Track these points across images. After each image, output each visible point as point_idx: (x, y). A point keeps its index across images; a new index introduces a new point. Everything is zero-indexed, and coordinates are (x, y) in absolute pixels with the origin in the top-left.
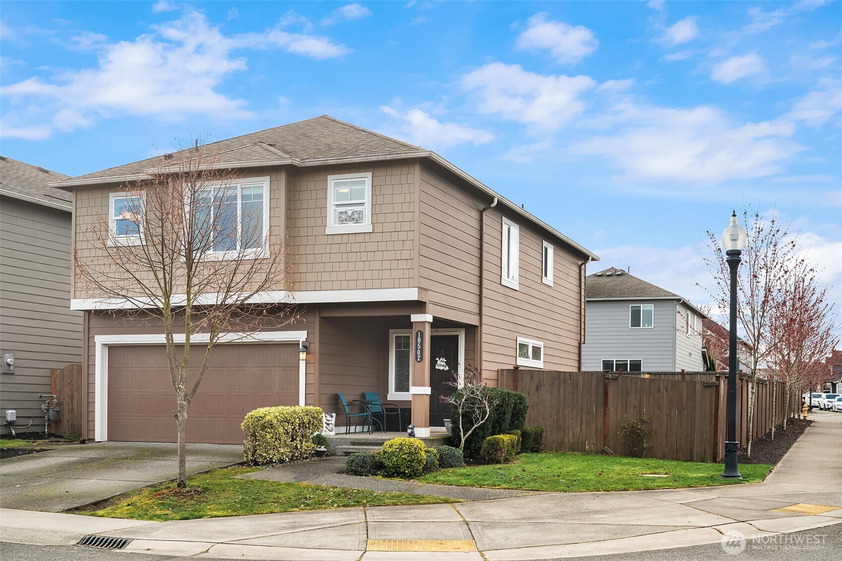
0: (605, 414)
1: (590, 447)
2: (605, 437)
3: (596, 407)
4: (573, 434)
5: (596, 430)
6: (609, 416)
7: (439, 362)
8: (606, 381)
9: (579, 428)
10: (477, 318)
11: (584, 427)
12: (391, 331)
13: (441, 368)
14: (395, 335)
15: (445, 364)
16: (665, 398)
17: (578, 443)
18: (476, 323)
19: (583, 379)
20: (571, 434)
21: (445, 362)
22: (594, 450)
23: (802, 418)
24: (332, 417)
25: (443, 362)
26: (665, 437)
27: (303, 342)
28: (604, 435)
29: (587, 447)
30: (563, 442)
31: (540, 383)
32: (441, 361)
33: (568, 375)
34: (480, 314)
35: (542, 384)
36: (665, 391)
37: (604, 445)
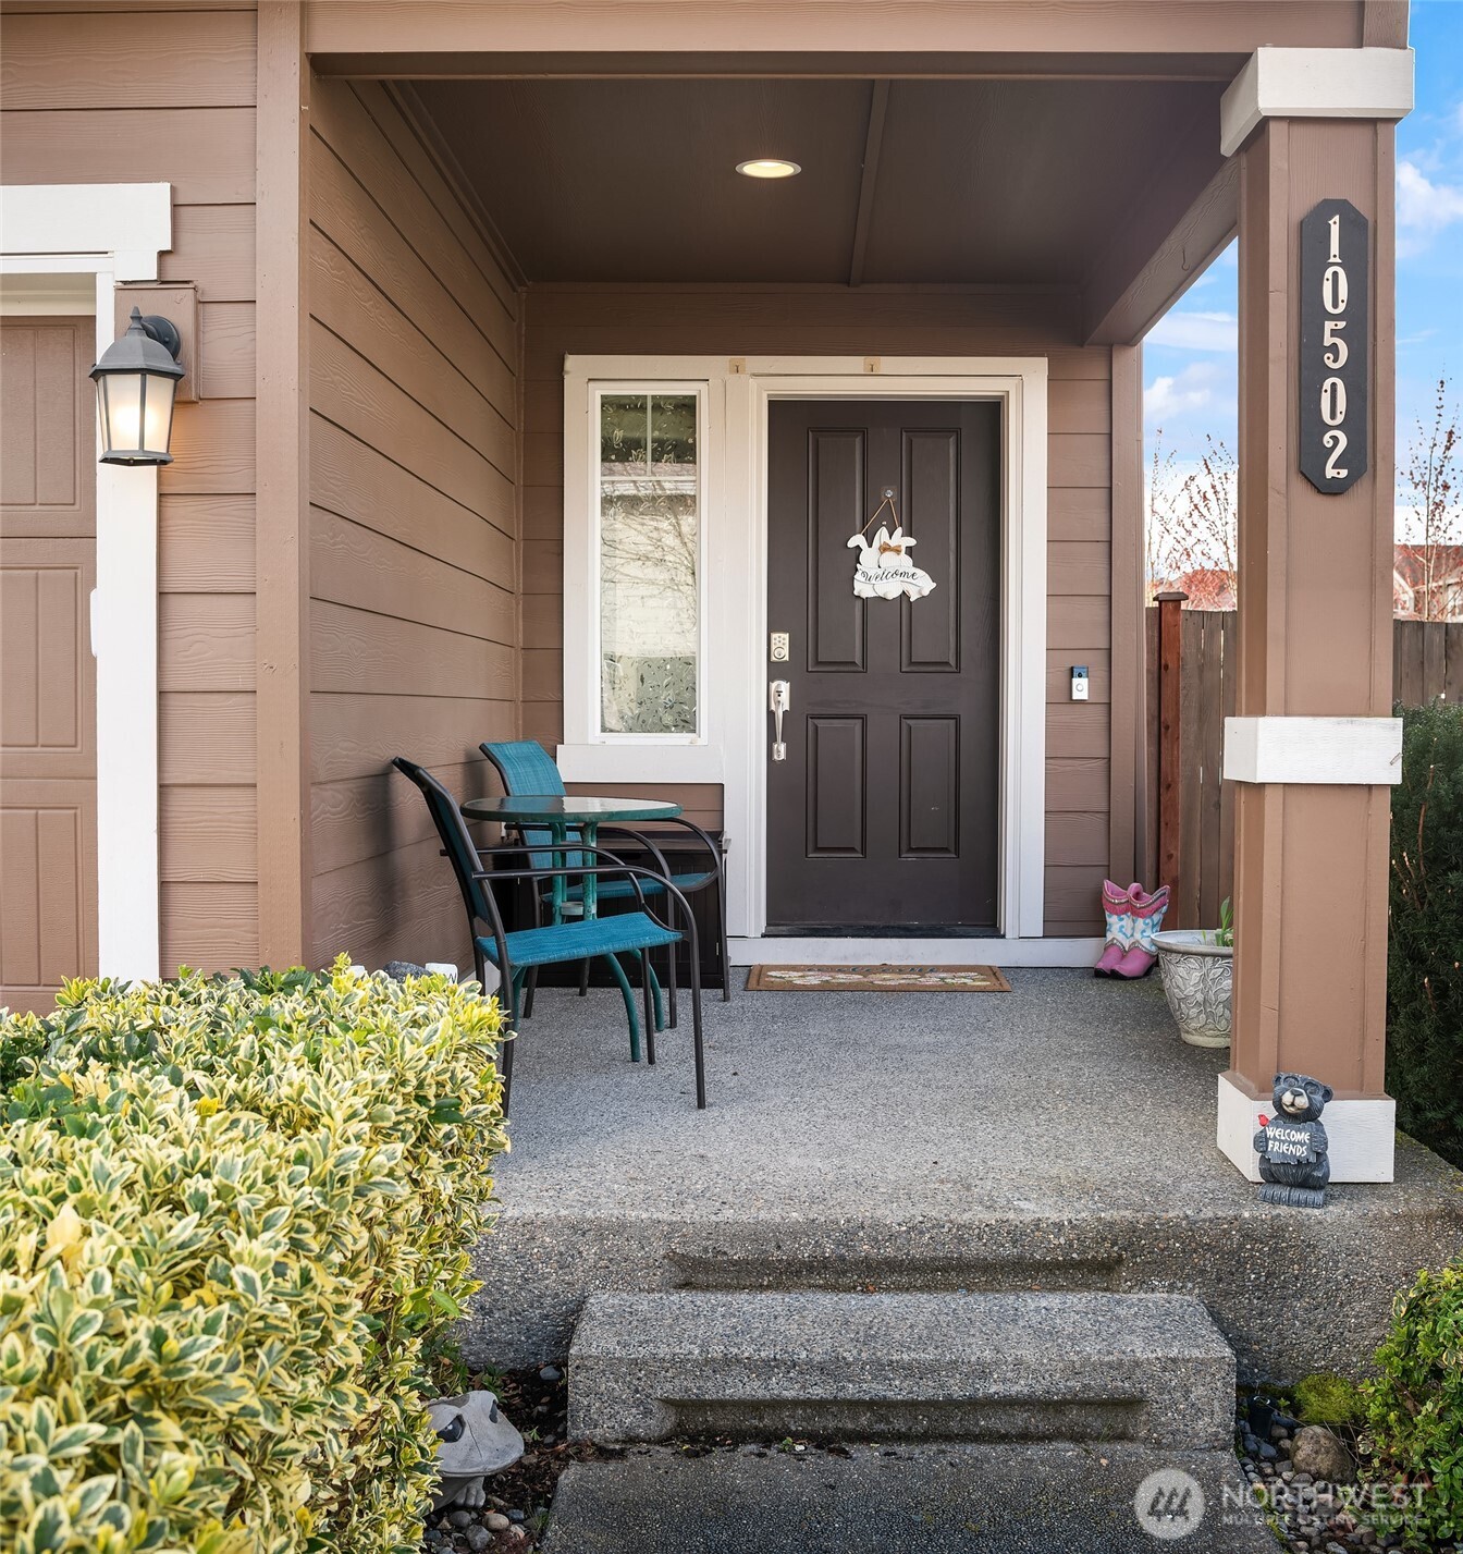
7: (868, 557)
12: (577, 367)
13: (891, 590)
14: (598, 392)
15: (908, 561)
21: (909, 551)
25: (897, 551)
27: (127, 286)
32: (885, 549)
33: (1438, 638)
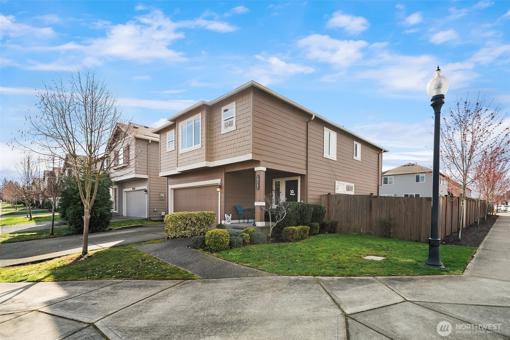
0: (370, 215)
1: (363, 231)
2: (371, 226)
3: (366, 211)
4: (355, 224)
5: (366, 223)
6: (372, 216)
8: (371, 198)
9: (357, 221)
10: (305, 171)
11: (360, 221)
13: (292, 194)
14: (275, 181)
16: (404, 207)
17: (357, 229)
18: (305, 173)
19: (360, 198)
20: (354, 224)
21: (294, 192)
22: (365, 232)
23: (494, 214)
24: (230, 216)
26: (404, 227)
27: (219, 184)
28: (370, 225)
29: (361, 231)
30: (350, 228)
31: (339, 200)
32: (292, 191)
34: (307, 169)
35: (340, 201)
36: (403, 203)
37: (370, 230)
